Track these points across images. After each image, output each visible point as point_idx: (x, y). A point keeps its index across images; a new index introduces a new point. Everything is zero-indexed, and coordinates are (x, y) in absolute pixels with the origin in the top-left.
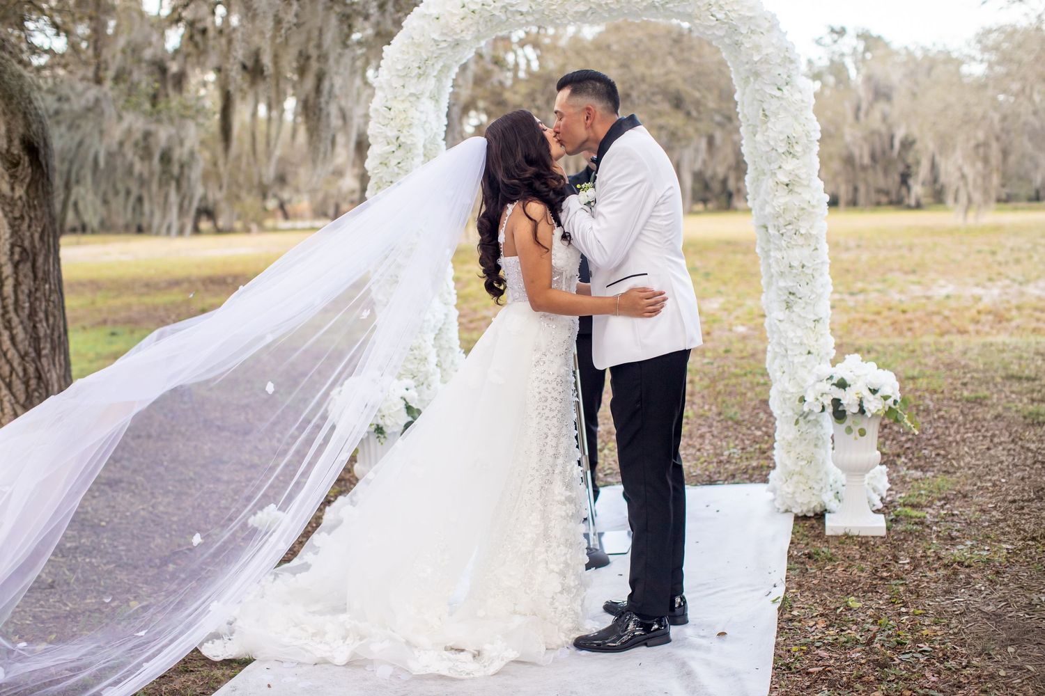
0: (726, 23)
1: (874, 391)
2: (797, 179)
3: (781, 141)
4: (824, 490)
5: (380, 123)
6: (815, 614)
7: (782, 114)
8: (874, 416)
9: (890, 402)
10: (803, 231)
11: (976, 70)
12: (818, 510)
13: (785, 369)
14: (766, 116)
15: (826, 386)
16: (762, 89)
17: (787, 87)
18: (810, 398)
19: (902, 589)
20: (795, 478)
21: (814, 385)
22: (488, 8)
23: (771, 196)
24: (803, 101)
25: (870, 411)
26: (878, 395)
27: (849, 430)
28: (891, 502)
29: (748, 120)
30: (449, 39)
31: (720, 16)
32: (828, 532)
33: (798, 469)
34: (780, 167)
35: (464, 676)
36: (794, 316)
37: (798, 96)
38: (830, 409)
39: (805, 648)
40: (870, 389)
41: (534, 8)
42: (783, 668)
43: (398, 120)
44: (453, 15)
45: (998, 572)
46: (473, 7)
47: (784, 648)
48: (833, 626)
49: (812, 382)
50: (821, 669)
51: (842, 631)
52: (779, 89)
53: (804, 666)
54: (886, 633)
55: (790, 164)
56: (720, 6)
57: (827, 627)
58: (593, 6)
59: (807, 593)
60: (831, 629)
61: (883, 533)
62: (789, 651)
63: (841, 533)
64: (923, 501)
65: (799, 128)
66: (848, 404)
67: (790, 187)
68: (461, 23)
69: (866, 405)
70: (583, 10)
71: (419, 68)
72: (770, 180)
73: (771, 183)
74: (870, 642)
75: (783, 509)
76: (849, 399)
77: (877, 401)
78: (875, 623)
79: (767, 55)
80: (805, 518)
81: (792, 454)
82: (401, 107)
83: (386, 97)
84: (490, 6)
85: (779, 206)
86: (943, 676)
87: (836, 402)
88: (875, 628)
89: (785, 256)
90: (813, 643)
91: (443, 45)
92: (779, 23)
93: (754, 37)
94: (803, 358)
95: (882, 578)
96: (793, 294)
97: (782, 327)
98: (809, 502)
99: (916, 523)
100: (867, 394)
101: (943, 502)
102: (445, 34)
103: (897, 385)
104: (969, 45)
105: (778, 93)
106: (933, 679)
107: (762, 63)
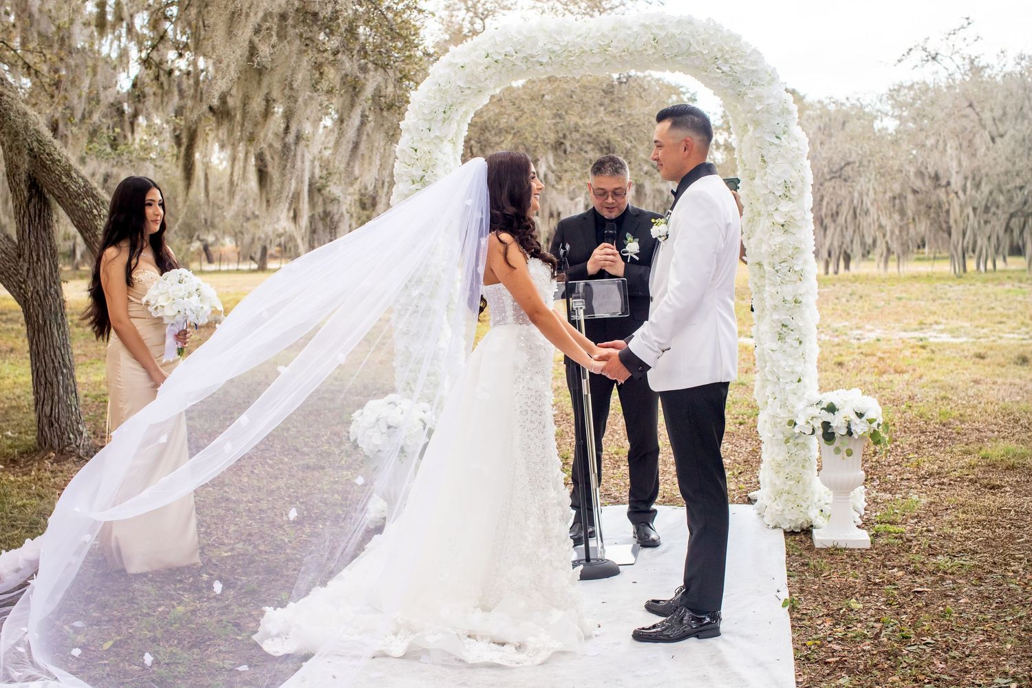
0: (731, 75)
1: (860, 415)
2: (792, 221)
3: (779, 185)
4: (810, 508)
5: (406, 163)
6: (821, 614)
7: (780, 161)
8: (862, 437)
9: (875, 425)
10: (796, 269)
11: (890, 125)
12: (805, 526)
13: (776, 395)
14: (764, 161)
15: (816, 411)
16: (761, 137)
17: (785, 136)
18: (801, 422)
19: (896, 592)
20: (785, 496)
21: (805, 409)
22: (511, 59)
23: (768, 236)
24: (799, 149)
25: (857, 433)
26: (864, 419)
27: (838, 451)
28: (869, 520)
29: (745, 165)
30: (473, 87)
31: (726, 69)
32: (817, 545)
33: (787, 488)
34: (777, 210)
35: (514, 665)
36: (786, 347)
37: (794, 144)
38: (820, 432)
39: (818, 642)
40: (857, 413)
41: (553, 59)
42: (802, 659)
43: (423, 161)
44: (477, 64)
45: (980, 578)
46: (496, 57)
47: (800, 642)
48: (839, 624)
49: (802, 407)
50: (838, 659)
51: (849, 628)
52: (777, 137)
53: (821, 657)
54: (890, 629)
55: (785, 207)
56: (725, 59)
57: (834, 625)
58: (609, 58)
59: (809, 597)
60: (837, 626)
61: (868, 546)
62: (805, 645)
63: (830, 545)
64: (899, 519)
65: (795, 174)
66: (837, 427)
67: (786, 227)
68: (485, 72)
69: (853, 428)
71: (445, 112)
72: (767, 221)
73: (768, 223)
74: (877, 636)
75: (772, 525)
76: (837, 422)
77: (863, 424)
78: (878, 621)
79: (768, 105)
80: (793, 533)
81: (781, 474)
82: (426, 148)
83: (412, 138)
84: (513, 56)
85: (775, 245)
86: (949, 664)
87: (826, 425)
88: (878, 625)
89: (779, 291)
90: (825, 638)
91: (468, 92)
92: (779, 77)
93: (756, 89)
94: (795, 385)
95: (875, 584)
96: (786, 326)
97: (774, 356)
98: (797, 519)
99: (896, 538)
100: (854, 417)
101: (916, 520)
102: (471, 82)
103: (880, 410)
104: (881, 100)
105: (777, 141)
106: (941, 666)
107: (763, 112)
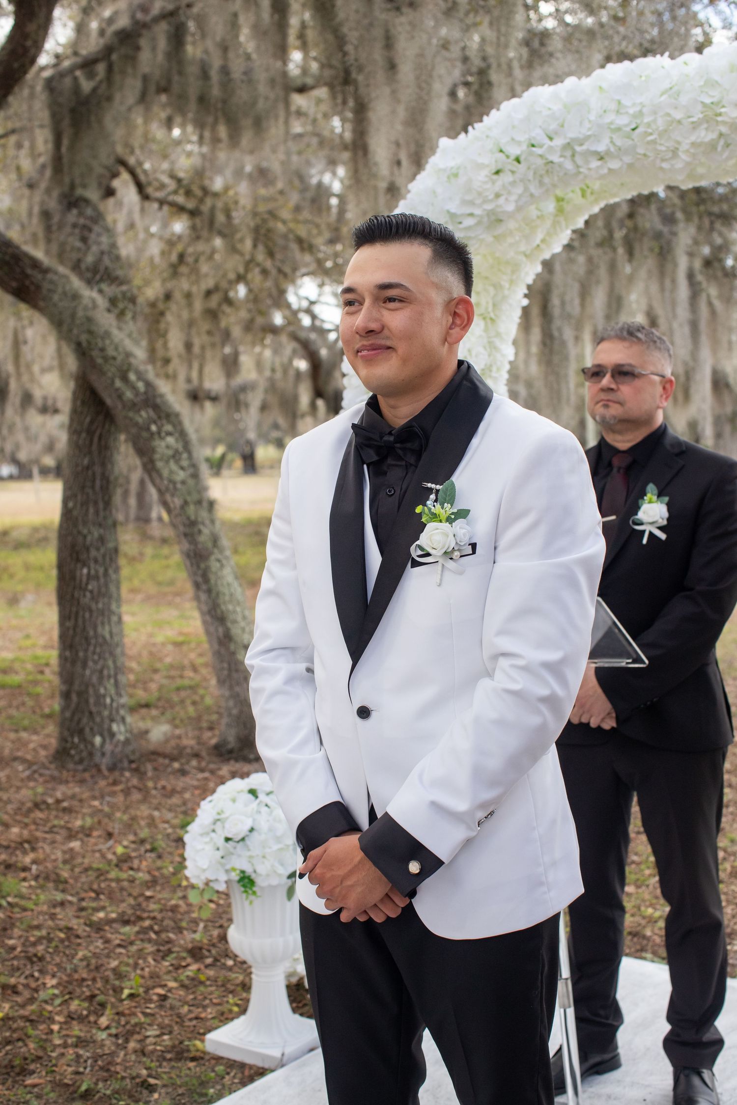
22: (541, 151)
30: (478, 212)
70: (707, 139)
84: (544, 145)
102: (472, 203)
